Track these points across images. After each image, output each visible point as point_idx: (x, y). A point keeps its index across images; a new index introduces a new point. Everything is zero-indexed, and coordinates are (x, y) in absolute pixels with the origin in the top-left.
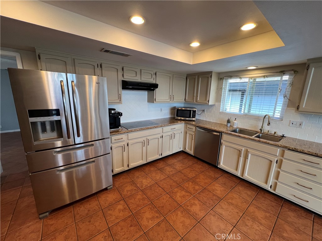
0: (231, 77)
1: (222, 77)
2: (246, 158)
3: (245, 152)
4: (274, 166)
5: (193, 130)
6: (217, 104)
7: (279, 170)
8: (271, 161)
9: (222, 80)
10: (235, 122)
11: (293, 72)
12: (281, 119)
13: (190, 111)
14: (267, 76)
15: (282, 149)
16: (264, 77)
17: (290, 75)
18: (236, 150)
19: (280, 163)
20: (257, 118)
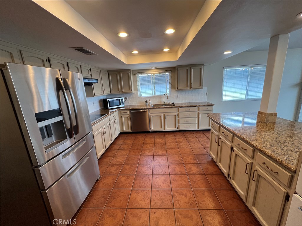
0: (141, 73)
1: (135, 73)
2: (164, 119)
3: (164, 116)
4: (177, 117)
5: (127, 113)
6: (135, 92)
7: (179, 118)
8: (175, 115)
9: (135, 75)
10: (150, 101)
11: (170, 71)
12: (170, 95)
13: (120, 100)
14: (161, 73)
15: (178, 108)
16: (159, 73)
17: (169, 72)
18: (159, 117)
19: (178, 115)
20: (160, 97)
